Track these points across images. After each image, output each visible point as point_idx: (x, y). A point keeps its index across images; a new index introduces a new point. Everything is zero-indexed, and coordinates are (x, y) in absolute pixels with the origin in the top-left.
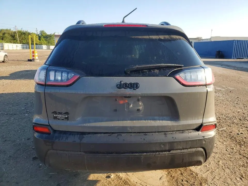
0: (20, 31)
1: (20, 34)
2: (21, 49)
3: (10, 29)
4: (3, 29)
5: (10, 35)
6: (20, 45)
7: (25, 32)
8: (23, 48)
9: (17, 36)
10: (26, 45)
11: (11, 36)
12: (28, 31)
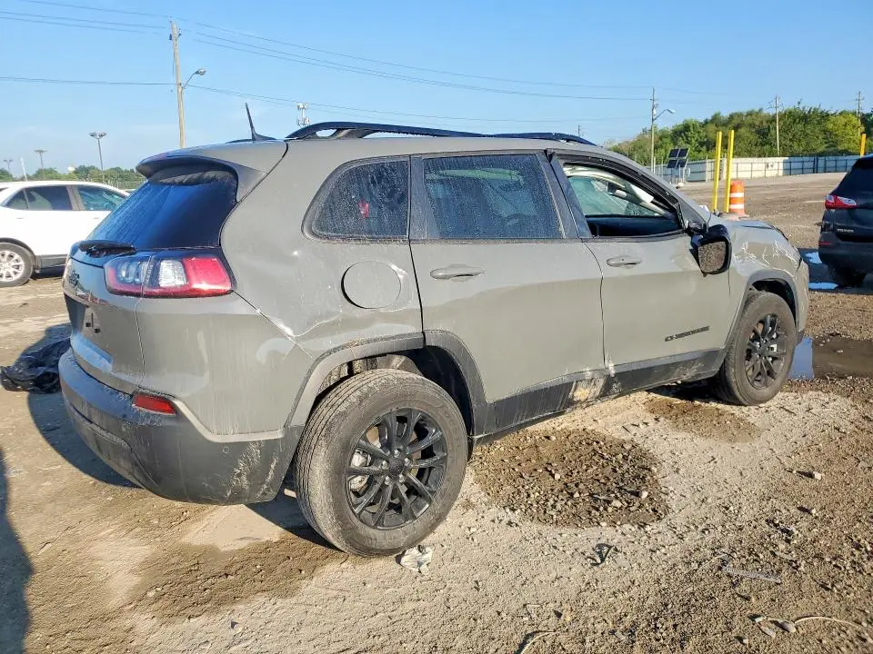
0: (790, 113)
1: (788, 123)
2: (781, 173)
3: (761, 110)
4: (736, 114)
5: (754, 130)
6: (781, 159)
7: (809, 112)
8: (789, 171)
9: (775, 128)
10: (800, 159)
11: (758, 132)
12: (822, 108)
